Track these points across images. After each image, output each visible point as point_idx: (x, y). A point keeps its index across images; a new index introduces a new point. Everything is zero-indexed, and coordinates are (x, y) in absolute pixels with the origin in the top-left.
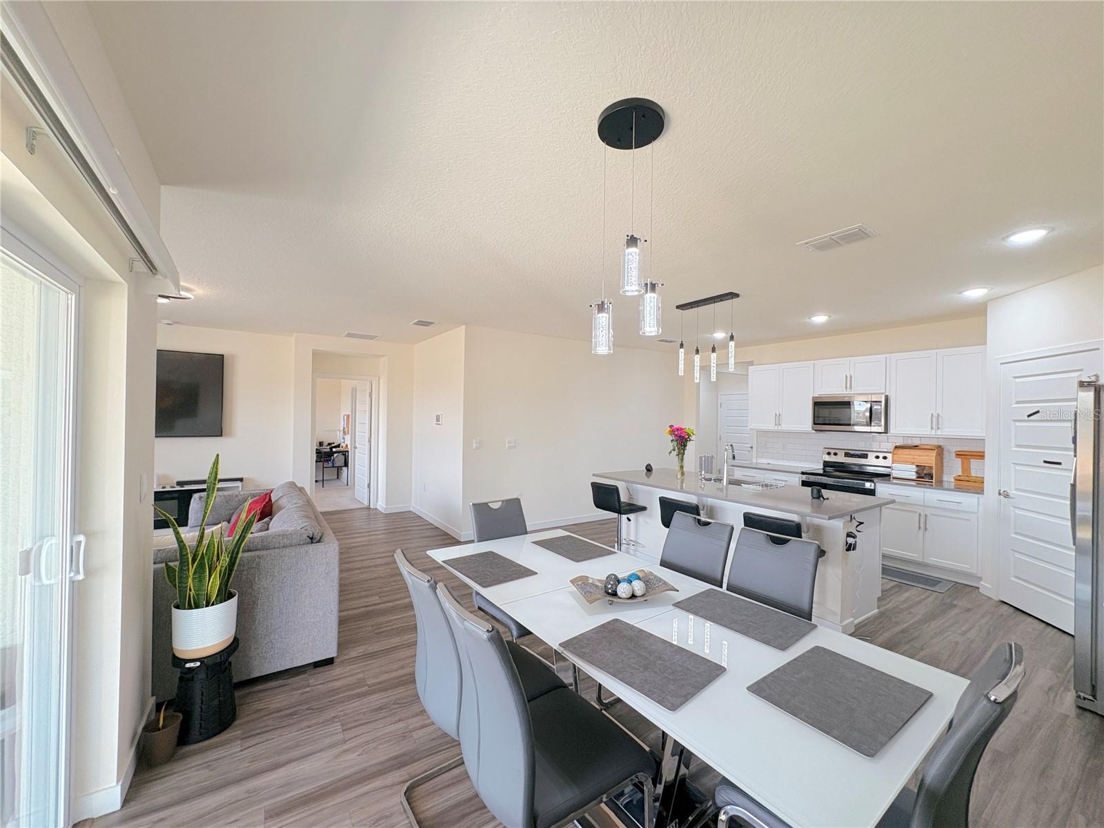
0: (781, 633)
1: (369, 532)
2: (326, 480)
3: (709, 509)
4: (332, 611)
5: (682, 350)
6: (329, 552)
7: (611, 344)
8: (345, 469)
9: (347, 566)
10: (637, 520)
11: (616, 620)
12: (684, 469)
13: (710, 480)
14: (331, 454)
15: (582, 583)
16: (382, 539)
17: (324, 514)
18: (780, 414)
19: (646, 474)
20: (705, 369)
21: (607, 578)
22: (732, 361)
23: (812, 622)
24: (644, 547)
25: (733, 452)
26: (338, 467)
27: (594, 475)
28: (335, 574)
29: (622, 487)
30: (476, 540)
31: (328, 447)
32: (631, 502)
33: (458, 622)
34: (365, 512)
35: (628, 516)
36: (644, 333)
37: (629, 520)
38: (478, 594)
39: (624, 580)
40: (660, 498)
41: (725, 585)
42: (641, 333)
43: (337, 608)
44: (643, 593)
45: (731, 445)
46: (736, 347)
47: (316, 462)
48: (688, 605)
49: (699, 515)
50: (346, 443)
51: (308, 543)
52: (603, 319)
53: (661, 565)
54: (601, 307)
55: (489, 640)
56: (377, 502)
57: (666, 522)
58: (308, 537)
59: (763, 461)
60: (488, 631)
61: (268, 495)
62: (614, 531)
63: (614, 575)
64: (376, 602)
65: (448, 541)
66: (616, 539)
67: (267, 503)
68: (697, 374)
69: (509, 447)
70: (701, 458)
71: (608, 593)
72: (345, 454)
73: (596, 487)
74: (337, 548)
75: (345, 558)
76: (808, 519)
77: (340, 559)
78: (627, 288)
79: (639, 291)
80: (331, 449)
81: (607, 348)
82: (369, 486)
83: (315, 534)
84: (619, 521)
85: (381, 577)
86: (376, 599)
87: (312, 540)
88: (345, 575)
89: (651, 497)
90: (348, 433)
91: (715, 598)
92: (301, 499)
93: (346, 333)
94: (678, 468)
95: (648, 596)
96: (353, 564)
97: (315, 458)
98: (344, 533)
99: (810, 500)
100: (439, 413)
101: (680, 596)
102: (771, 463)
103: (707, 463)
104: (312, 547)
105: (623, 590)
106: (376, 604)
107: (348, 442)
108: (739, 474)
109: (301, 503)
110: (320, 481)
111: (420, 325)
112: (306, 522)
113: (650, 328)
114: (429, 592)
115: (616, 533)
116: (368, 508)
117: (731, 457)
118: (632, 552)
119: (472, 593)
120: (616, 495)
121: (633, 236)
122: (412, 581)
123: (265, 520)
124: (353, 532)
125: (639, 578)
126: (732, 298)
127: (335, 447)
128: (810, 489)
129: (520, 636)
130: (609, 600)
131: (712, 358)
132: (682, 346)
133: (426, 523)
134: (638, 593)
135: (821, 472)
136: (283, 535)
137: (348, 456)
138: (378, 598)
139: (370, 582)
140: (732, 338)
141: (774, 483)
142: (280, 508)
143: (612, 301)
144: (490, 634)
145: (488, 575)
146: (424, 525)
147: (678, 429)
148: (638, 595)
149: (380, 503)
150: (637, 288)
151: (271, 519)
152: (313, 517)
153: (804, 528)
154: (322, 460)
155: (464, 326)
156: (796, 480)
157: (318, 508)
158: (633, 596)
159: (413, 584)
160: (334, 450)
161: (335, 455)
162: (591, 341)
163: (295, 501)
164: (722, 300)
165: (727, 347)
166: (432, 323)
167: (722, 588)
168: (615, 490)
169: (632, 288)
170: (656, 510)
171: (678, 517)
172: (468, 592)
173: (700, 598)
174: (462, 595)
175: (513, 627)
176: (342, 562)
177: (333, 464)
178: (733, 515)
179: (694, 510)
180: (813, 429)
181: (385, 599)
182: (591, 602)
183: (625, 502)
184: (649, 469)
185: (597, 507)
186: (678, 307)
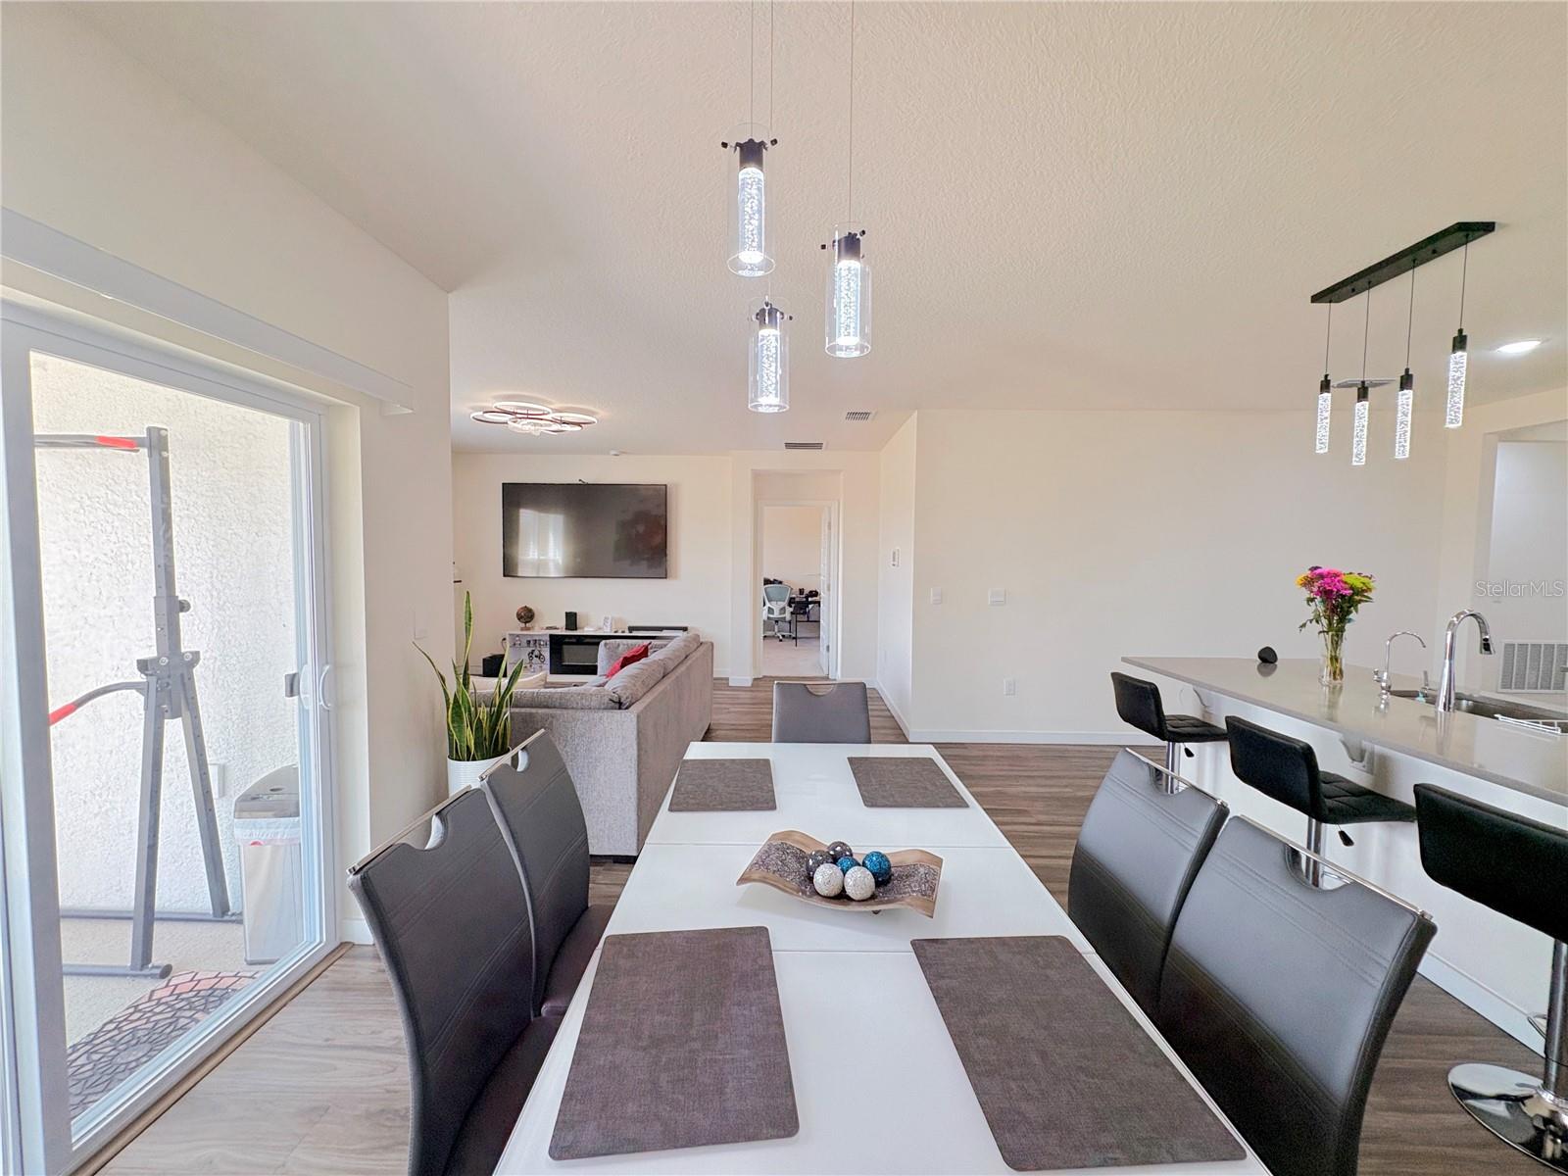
3: (1375, 760)
11: (759, 930)
12: (1343, 664)
19: (1259, 667)
25: (1483, 632)
27: (1124, 660)
28: (634, 751)
35: (1189, 745)
37: (1189, 754)
40: (1226, 719)
51: (610, 708)
58: (612, 701)
69: (994, 603)
73: (1122, 683)
84: (1170, 752)
87: (620, 705)
91: (1036, 962)
93: (784, 444)
94: (1325, 660)
100: (894, 549)
104: (607, 714)
105: (824, 878)
126: (1468, 238)
127: (813, 596)
131: (1401, 401)
132: (1325, 387)
140: (1459, 343)
147: (1327, 576)
148: (855, 897)
155: (917, 411)
158: (844, 896)
164: (1435, 253)
165: (1444, 367)
166: (869, 415)
168: (1152, 692)
173: (1000, 949)
182: (740, 882)
184: (1267, 657)
185: (1126, 719)
186: (1316, 298)
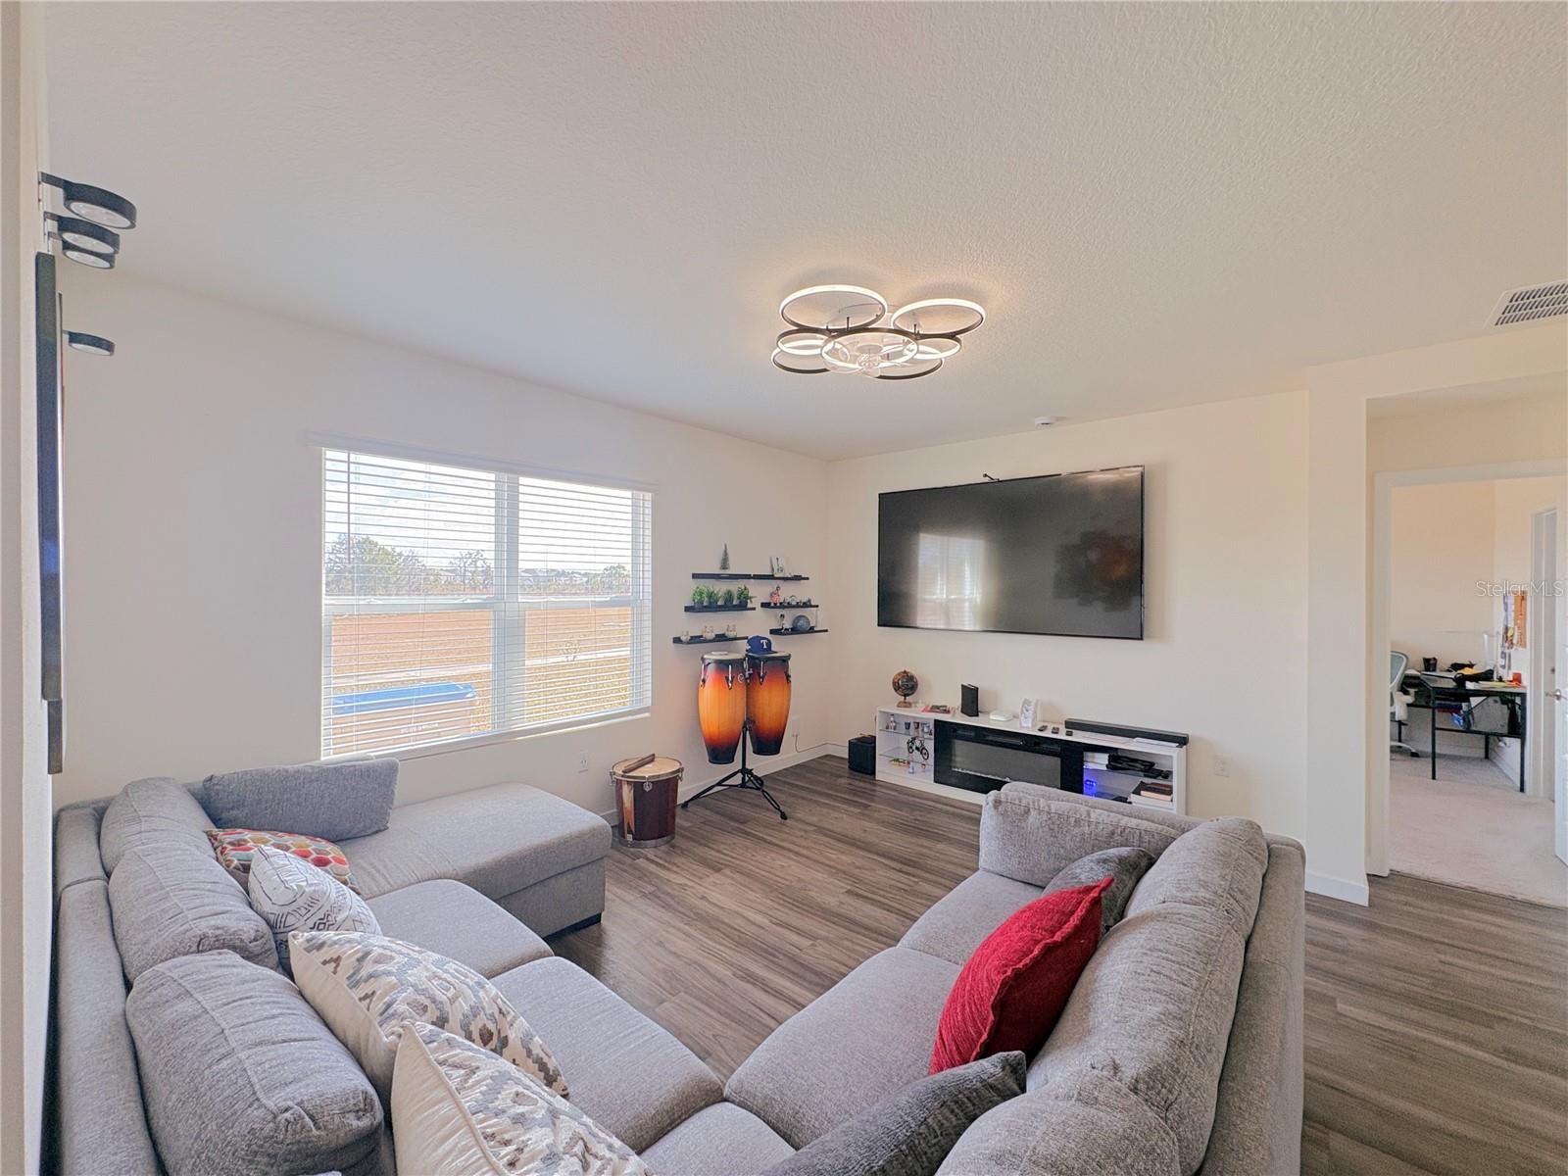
2: (1444, 757)
8: (1512, 742)
14: (1460, 695)
26: (1487, 736)
31: (1453, 676)
50: (1515, 670)
72: (1512, 701)
80: (1461, 681)
90: (1522, 643)
107: (1521, 665)
127: (1475, 678)
137: (1523, 708)
160: (1470, 685)
177: (1469, 723)
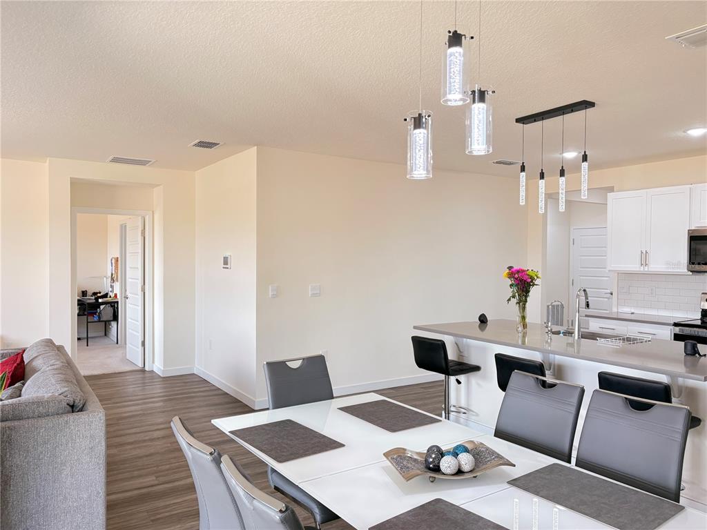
0: (640, 516)
1: (144, 399)
2: (91, 338)
3: (556, 368)
4: (98, 493)
5: (523, 174)
6: (93, 424)
7: (430, 168)
8: (114, 324)
9: (118, 440)
10: (468, 382)
11: (438, 501)
12: (527, 320)
13: (558, 333)
14: (96, 305)
15: (398, 457)
16: (160, 407)
17: (89, 378)
18: (646, 252)
19: (479, 326)
20: (552, 197)
21: (428, 451)
22: (584, 187)
23: (680, 504)
24: (477, 415)
25: (587, 298)
26: (105, 322)
27: (415, 328)
28: (101, 448)
29: (449, 341)
30: (271, 407)
31: (93, 298)
32: (461, 361)
33: (246, 501)
34: (140, 376)
35: (458, 377)
36: (471, 152)
37: (459, 382)
38: (274, 471)
39: (448, 453)
40: (496, 355)
41: (573, 460)
42: (467, 152)
43: (104, 490)
44: (471, 469)
45: (585, 290)
46: (590, 168)
47: (78, 315)
48: (528, 483)
49: (544, 375)
50: (115, 292)
51: (68, 412)
52: (420, 135)
53: (495, 436)
54: (418, 122)
55: (282, 522)
56: (153, 362)
57: (503, 385)
58: (68, 404)
59: (626, 310)
60: (281, 511)
61: (19, 355)
62: (440, 396)
63: (437, 447)
64: (152, 483)
65: (238, 410)
66: (443, 406)
67: (18, 364)
68: (542, 204)
69: (314, 295)
70: (548, 306)
71: (430, 469)
72: (114, 305)
73: (419, 343)
74: (103, 418)
75: (114, 431)
76: (680, 380)
77: (107, 432)
78: (449, 97)
79: (464, 100)
80: (97, 299)
81: (425, 172)
82: (143, 344)
83: (77, 402)
84: (447, 383)
85: (158, 453)
86: (151, 480)
87: (73, 408)
88: (114, 451)
89: (485, 354)
90: (117, 280)
91: (561, 475)
92: (58, 360)
93: (111, 158)
94: (518, 319)
95: (477, 472)
96: (124, 438)
97: (77, 312)
98: (113, 401)
99: (683, 357)
100: (227, 254)
101: (517, 472)
102: (636, 312)
103: (555, 313)
104: (72, 417)
105: (447, 464)
106: (152, 486)
107: (117, 290)
108: (594, 326)
109: (58, 364)
110: (84, 338)
111: (201, 146)
112: (65, 387)
113: (478, 145)
114: (211, 467)
115: (443, 398)
116: (143, 371)
117: (584, 304)
118: (462, 420)
119: (266, 472)
120: (443, 352)
121: (456, 31)
122: (192, 454)
123: (16, 385)
124: (124, 399)
125: (466, 450)
126: (586, 108)
127: (102, 297)
128: (682, 344)
129: (324, 521)
130: (430, 477)
131: (560, 183)
132: (523, 169)
133: (213, 388)
134: (466, 468)
135: (699, 323)
136: (38, 403)
137: (118, 308)
138: (155, 478)
139: (145, 459)
140: (585, 158)
141: (639, 336)
142: (35, 371)
143: (432, 114)
144: (283, 515)
145: (285, 448)
146: (211, 390)
147: (518, 271)
148: (466, 470)
149: (156, 363)
150: (460, 96)
151: (24, 384)
152: (75, 381)
153: (674, 392)
154: (86, 313)
155: (256, 147)
156: (667, 333)
157: (80, 372)
158: (460, 472)
159: (193, 458)
160: (100, 300)
161: (102, 307)
162: (406, 164)
163: (51, 362)
164: (572, 111)
165: (579, 169)
166: (216, 144)
167: (570, 463)
168: (441, 346)
169: (455, 97)
170: (491, 369)
171: (517, 377)
172: (262, 470)
173: (542, 475)
174: (255, 473)
175: (316, 511)
176: (110, 436)
177: (99, 317)
178: (586, 374)
179: (536, 369)
180: (688, 270)
181: (162, 479)
182: (408, 479)
183: (453, 361)
184: (483, 320)
185: (420, 367)
186: (518, 120)
